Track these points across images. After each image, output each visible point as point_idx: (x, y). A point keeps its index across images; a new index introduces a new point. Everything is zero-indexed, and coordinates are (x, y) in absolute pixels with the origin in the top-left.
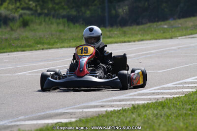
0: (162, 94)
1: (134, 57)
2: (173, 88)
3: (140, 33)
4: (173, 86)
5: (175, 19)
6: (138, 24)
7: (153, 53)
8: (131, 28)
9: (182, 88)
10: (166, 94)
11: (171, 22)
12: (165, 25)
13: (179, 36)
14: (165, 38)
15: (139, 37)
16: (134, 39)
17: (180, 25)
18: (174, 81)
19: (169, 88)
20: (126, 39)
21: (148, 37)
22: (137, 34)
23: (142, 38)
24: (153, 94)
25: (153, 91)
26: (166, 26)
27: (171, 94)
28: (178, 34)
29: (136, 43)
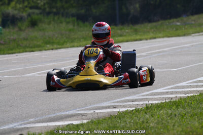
0: (176, 93)
1: (146, 56)
2: (188, 87)
3: (152, 30)
4: (187, 85)
5: (188, 16)
6: (150, 21)
7: (166, 51)
8: (142, 25)
9: (197, 86)
10: (180, 93)
11: (185, 18)
12: (178, 22)
13: (193, 33)
14: (179, 36)
15: (151, 35)
16: (146, 37)
17: (193, 22)
18: (188, 80)
19: (183, 87)
20: (138, 37)
21: (160, 35)
22: (149, 32)
23: (154, 36)
24: (167, 93)
25: (167, 91)
26: (178, 24)
27: (185, 93)
28: (191, 31)
29: (149, 41)
